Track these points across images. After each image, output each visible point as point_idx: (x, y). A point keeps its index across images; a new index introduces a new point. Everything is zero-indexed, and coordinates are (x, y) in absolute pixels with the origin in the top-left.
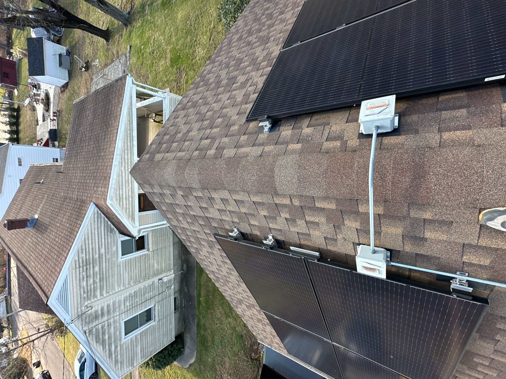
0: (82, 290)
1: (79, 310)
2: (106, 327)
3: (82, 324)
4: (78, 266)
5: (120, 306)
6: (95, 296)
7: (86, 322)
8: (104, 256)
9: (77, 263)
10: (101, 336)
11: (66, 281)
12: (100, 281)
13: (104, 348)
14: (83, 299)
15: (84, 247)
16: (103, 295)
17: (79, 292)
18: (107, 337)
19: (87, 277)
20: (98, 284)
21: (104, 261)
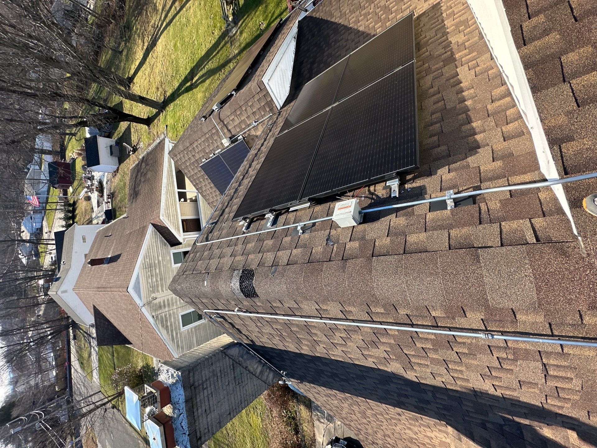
0: (149, 285)
1: (148, 299)
2: (168, 316)
3: (151, 311)
4: (145, 267)
5: (176, 302)
6: (158, 291)
7: (153, 310)
8: (161, 262)
9: (144, 265)
10: (165, 323)
11: (138, 278)
12: (161, 280)
13: (168, 332)
14: (150, 292)
15: (148, 255)
16: (163, 291)
17: (147, 286)
18: (169, 324)
19: (151, 276)
20: (159, 283)
21: (162, 266)
